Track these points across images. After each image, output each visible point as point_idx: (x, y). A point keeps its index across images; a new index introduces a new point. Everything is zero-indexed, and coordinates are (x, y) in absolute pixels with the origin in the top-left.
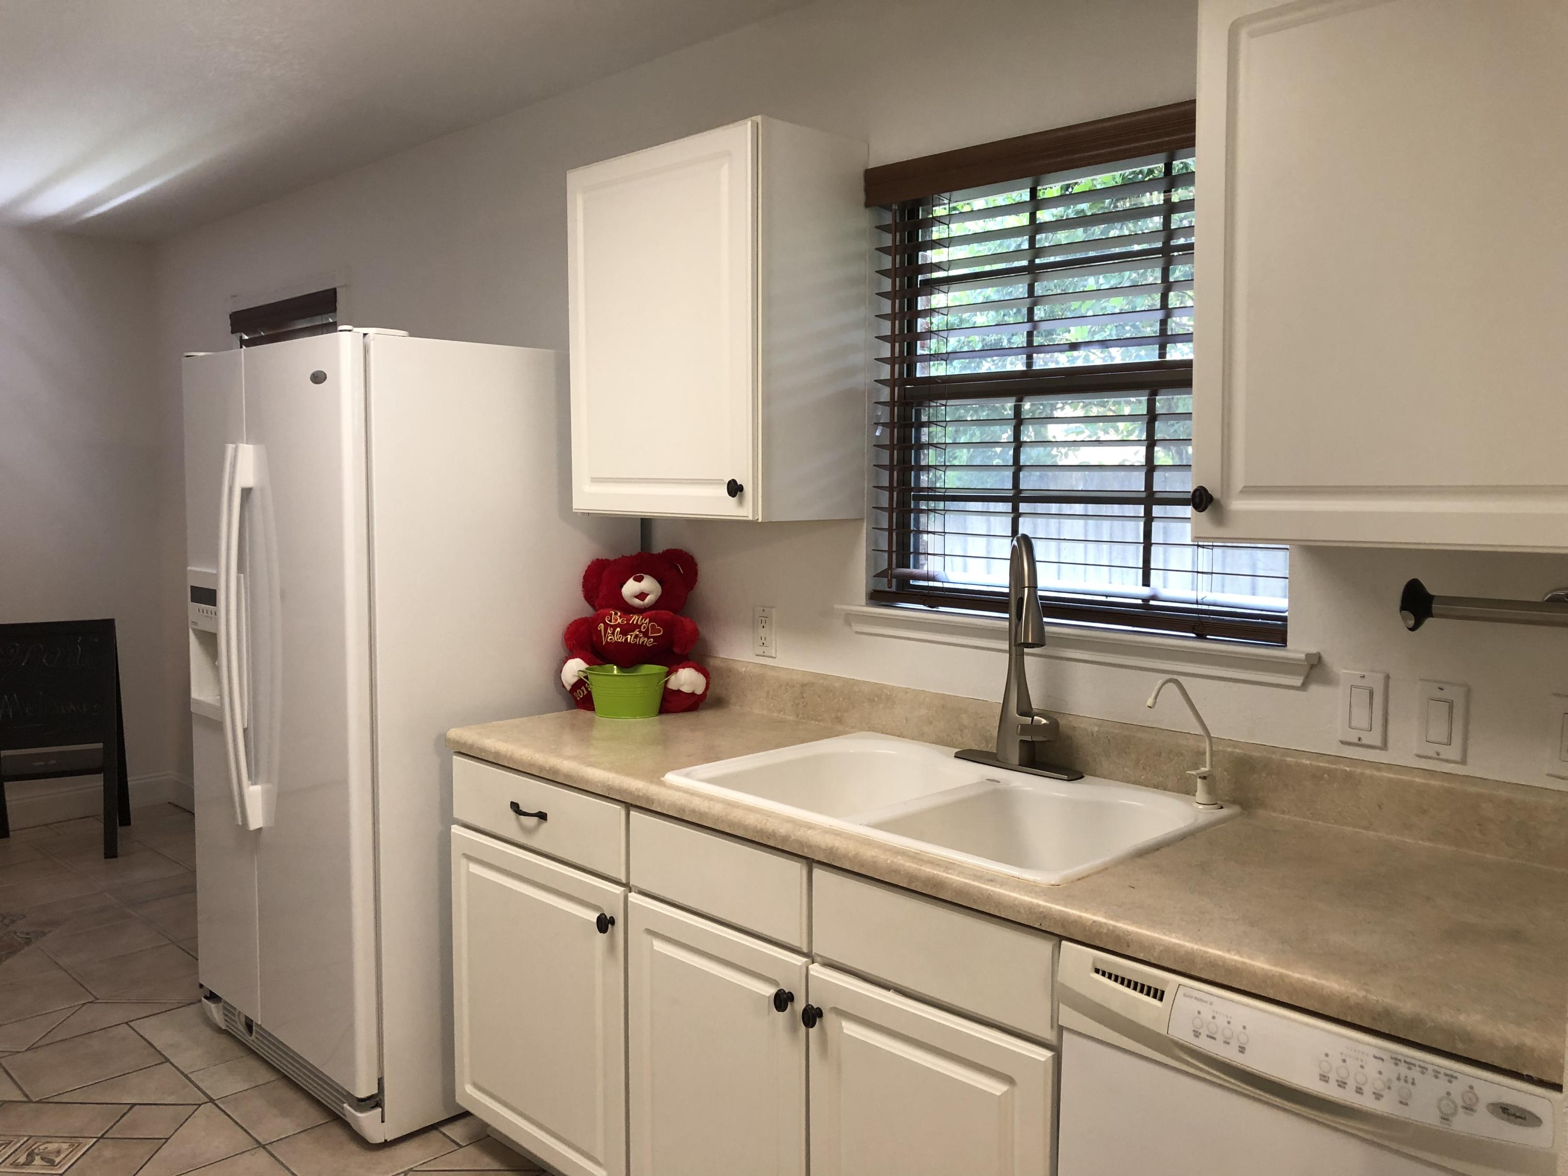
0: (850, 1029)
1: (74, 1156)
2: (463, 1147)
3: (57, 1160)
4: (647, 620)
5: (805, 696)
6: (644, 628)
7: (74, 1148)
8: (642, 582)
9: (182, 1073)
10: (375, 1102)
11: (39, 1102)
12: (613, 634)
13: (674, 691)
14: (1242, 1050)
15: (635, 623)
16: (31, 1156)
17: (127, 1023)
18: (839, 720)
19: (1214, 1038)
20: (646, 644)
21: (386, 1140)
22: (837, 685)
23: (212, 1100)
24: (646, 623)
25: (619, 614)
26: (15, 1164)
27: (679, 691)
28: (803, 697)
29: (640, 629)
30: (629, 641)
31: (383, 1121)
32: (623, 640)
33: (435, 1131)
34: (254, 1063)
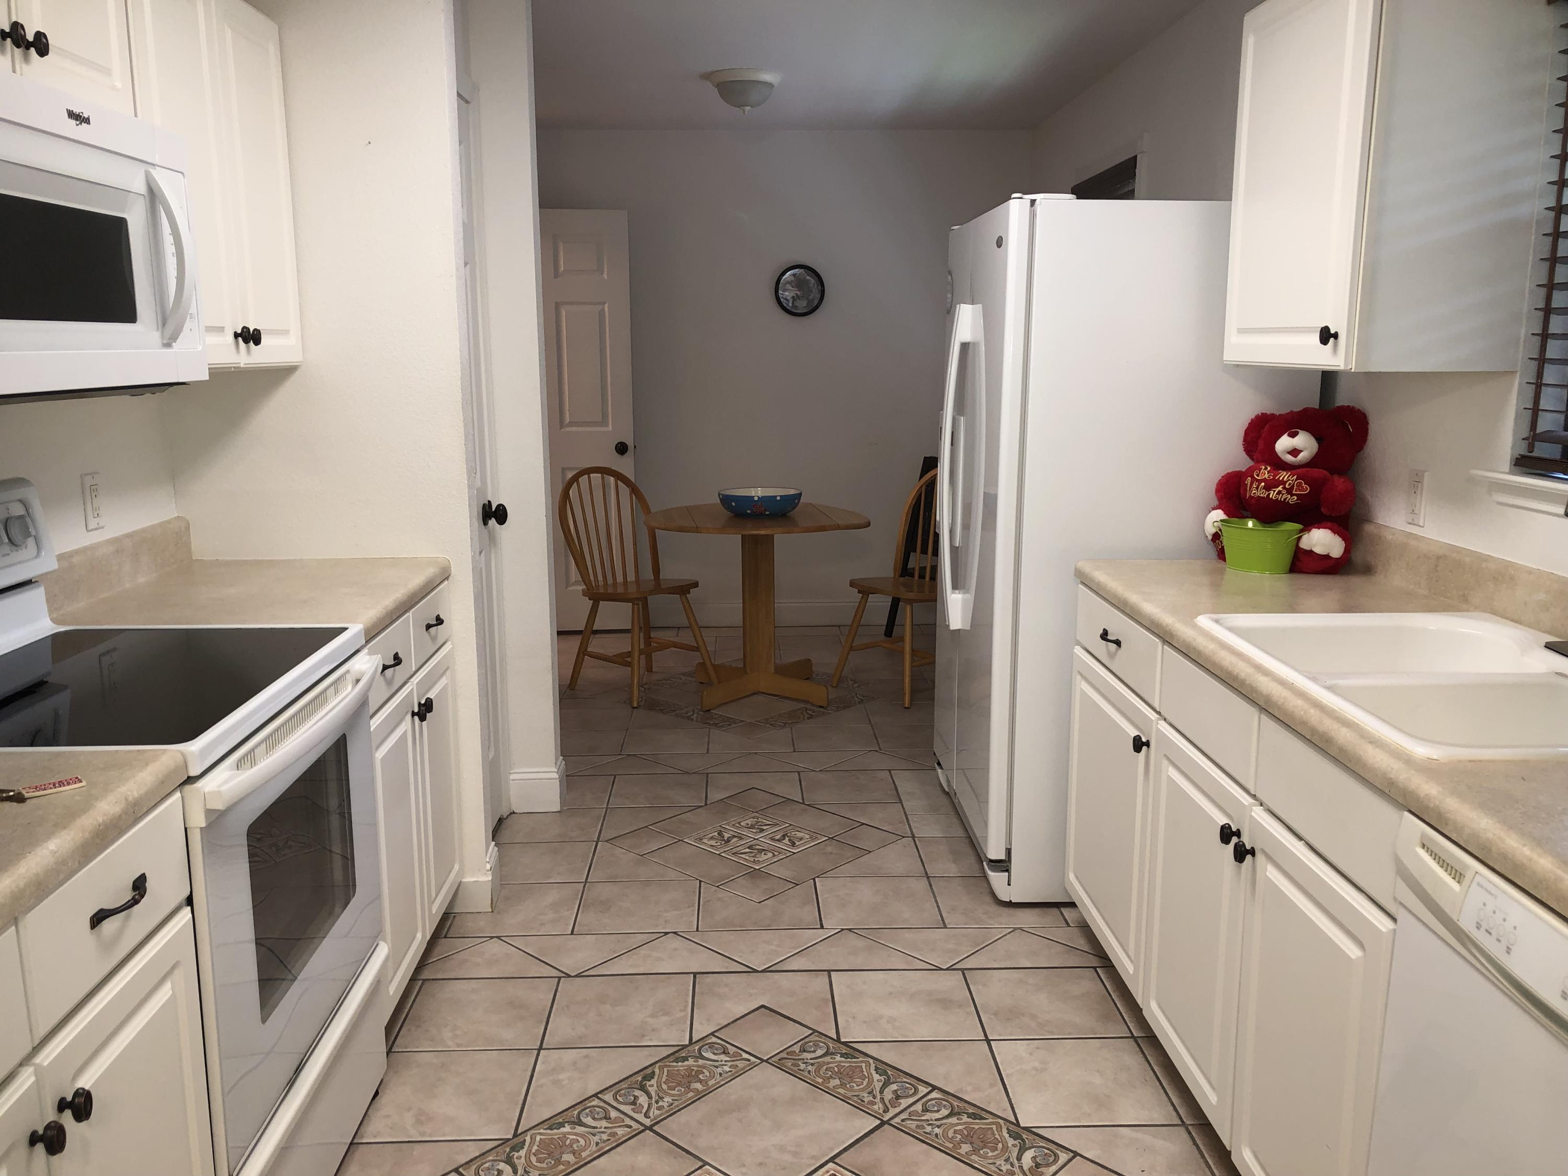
0: (1272, 873)
1: (809, 844)
2: (1070, 926)
3: (797, 843)
4: (1295, 477)
5: (1438, 569)
6: (1290, 484)
7: (812, 839)
8: (1297, 438)
9: (905, 813)
10: (1003, 865)
11: (809, 805)
12: (1257, 488)
13: (1306, 551)
14: (1508, 951)
15: (1281, 479)
16: (784, 837)
17: (889, 771)
18: (1465, 599)
19: (1490, 933)
20: (1288, 502)
21: (1011, 901)
22: (1467, 559)
23: (913, 837)
24: (1292, 481)
25: (1269, 468)
26: (772, 839)
27: (1311, 552)
28: (1437, 571)
29: (1285, 486)
30: (1271, 496)
31: (1009, 885)
32: (1265, 496)
33: (1056, 909)
34: (955, 821)
